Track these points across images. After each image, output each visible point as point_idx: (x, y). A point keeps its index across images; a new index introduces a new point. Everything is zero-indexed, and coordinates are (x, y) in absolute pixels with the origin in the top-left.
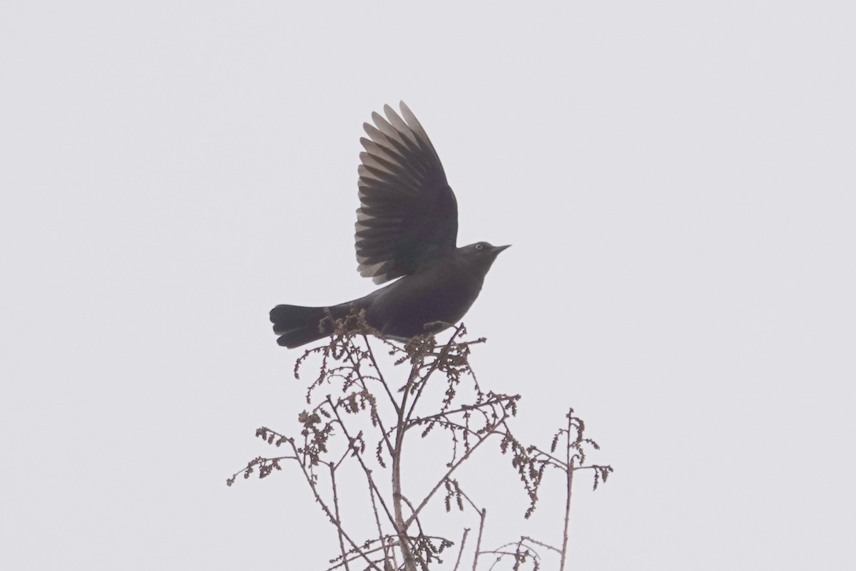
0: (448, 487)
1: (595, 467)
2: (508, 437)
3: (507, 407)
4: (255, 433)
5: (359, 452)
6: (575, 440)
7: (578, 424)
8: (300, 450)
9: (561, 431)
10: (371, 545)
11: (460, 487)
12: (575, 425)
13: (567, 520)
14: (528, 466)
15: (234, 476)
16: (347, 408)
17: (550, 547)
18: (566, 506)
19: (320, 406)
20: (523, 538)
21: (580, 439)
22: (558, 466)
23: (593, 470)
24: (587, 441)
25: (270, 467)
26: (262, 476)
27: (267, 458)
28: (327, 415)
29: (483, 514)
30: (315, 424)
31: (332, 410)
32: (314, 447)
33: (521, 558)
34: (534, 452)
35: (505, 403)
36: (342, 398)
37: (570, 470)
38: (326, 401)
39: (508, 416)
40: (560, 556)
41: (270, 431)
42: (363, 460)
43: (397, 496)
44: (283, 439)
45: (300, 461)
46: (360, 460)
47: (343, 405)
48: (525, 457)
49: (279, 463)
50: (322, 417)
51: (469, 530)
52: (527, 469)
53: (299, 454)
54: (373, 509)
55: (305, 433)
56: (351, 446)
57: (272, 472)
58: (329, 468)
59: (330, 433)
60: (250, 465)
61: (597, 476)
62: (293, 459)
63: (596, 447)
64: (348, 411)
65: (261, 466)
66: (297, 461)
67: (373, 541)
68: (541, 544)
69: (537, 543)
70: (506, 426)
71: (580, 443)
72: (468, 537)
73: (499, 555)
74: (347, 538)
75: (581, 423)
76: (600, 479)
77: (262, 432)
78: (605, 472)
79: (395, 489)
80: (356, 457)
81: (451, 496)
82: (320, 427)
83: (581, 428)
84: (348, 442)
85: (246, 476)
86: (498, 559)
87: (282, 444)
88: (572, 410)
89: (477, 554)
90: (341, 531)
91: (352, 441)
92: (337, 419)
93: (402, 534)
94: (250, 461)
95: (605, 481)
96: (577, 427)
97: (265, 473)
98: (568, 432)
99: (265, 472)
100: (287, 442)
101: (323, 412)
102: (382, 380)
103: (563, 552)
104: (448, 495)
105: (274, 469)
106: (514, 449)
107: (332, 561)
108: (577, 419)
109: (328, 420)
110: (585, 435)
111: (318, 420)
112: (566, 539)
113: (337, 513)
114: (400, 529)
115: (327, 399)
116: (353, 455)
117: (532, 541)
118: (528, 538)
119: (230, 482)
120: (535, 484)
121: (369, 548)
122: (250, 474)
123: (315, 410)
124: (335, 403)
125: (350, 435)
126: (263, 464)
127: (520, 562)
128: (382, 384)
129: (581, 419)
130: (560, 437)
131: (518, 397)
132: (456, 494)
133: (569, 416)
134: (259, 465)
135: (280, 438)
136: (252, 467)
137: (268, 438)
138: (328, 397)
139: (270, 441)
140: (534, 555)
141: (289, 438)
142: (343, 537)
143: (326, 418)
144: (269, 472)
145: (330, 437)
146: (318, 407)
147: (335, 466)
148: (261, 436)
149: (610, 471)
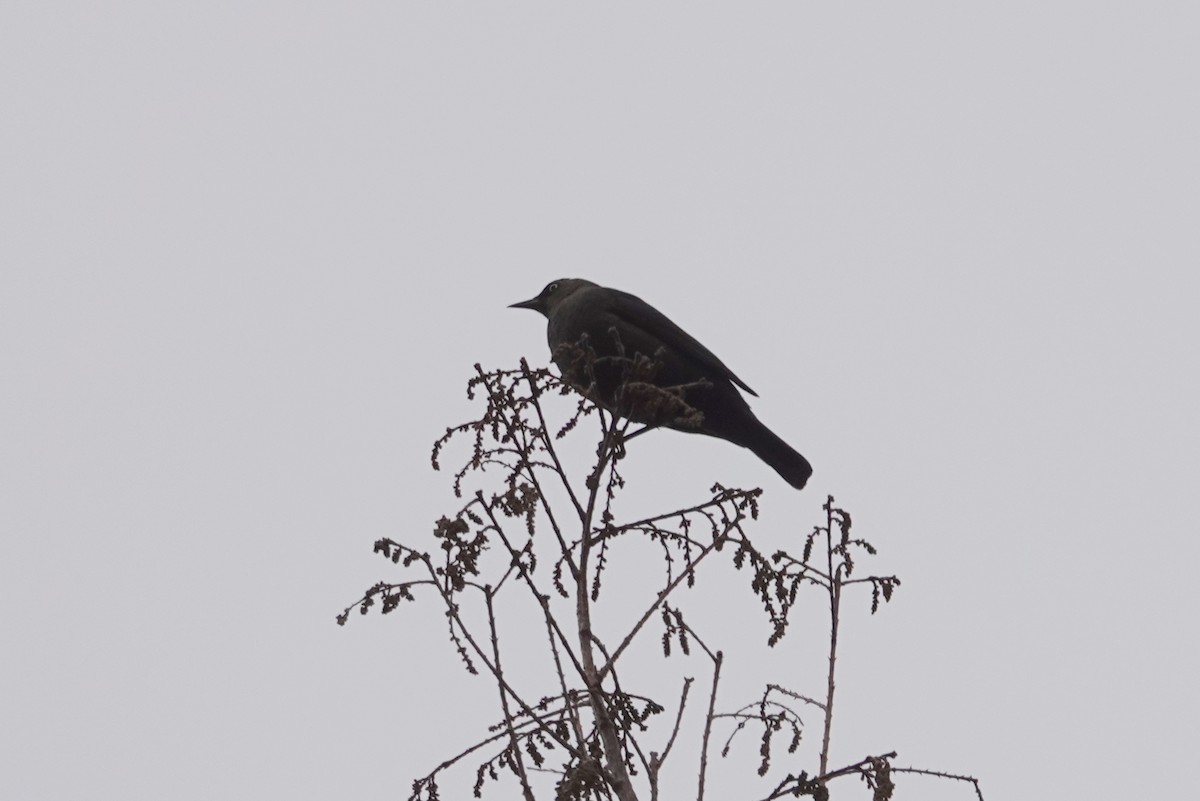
0: (667, 620)
1: (872, 579)
2: (745, 545)
3: (743, 505)
4: (373, 547)
5: (528, 572)
6: (839, 542)
7: (841, 518)
8: (440, 571)
9: (818, 530)
10: (549, 705)
11: (685, 620)
12: (837, 520)
13: (832, 660)
14: (773, 582)
15: (347, 611)
16: (506, 511)
17: (809, 701)
18: (830, 638)
19: (467, 507)
20: (770, 688)
21: (845, 540)
22: (817, 582)
23: (870, 584)
24: (858, 543)
25: (397, 596)
26: (386, 610)
27: (392, 584)
28: (478, 521)
29: (718, 659)
30: (460, 535)
31: (485, 512)
32: (459, 565)
33: (774, 723)
34: (784, 561)
35: (739, 501)
36: (498, 495)
37: (835, 585)
38: (475, 501)
39: (743, 517)
40: (823, 713)
41: (396, 544)
42: (534, 583)
43: (586, 635)
44: (414, 555)
45: (440, 587)
46: (530, 582)
47: (500, 505)
48: (769, 572)
49: (410, 591)
50: (470, 523)
51: (692, 679)
52: (772, 589)
53: (438, 576)
54: (552, 653)
55: (447, 547)
56: (515, 562)
57: (400, 603)
58: (484, 594)
59: (483, 546)
60: (370, 594)
61: (876, 593)
62: (429, 585)
63: (871, 550)
64: (508, 514)
65: (384, 595)
66: (435, 586)
67: (552, 699)
68: (796, 696)
69: (790, 694)
70: (741, 532)
71: (847, 546)
72: (690, 690)
73: (741, 719)
74: (515, 697)
75: (846, 516)
76: (881, 598)
77: (383, 546)
78: (886, 586)
79: (582, 624)
80: (523, 579)
81: (671, 633)
82: (468, 537)
83: (846, 524)
84: (510, 557)
85: (364, 611)
86: (741, 725)
87: (413, 563)
88: (831, 499)
89: (710, 718)
90: (503, 685)
91: (516, 555)
92: (493, 524)
93: (596, 689)
94: (368, 588)
95: (888, 598)
96: (840, 523)
97: (391, 605)
98: (828, 531)
99: (390, 603)
100: (420, 560)
101: (472, 516)
102: (559, 469)
103: (828, 708)
104: (667, 632)
105: (403, 600)
106: (753, 562)
107: (492, 729)
108: (840, 511)
109: (480, 528)
110: (853, 535)
111: (465, 529)
112: (831, 688)
113: (497, 659)
114: (592, 682)
115: (477, 497)
116: (519, 577)
117: (783, 691)
118: (777, 687)
119: (341, 620)
120: (785, 609)
121: (546, 709)
122: (369, 608)
123: (460, 514)
124: (489, 503)
125: (514, 547)
126: (387, 592)
127: (772, 729)
128: (558, 475)
129: (845, 510)
130: (815, 538)
131: (758, 492)
132: (678, 630)
133: (827, 507)
134: (381, 594)
135: (409, 554)
136: (373, 597)
137: (391, 555)
138: (479, 493)
139: (395, 559)
140: (793, 718)
141: (422, 553)
142: (507, 695)
143: (476, 524)
144: (395, 604)
145: (483, 552)
146: (465, 510)
147: (492, 590)
148: (381, 552)
149: (895, 585)
